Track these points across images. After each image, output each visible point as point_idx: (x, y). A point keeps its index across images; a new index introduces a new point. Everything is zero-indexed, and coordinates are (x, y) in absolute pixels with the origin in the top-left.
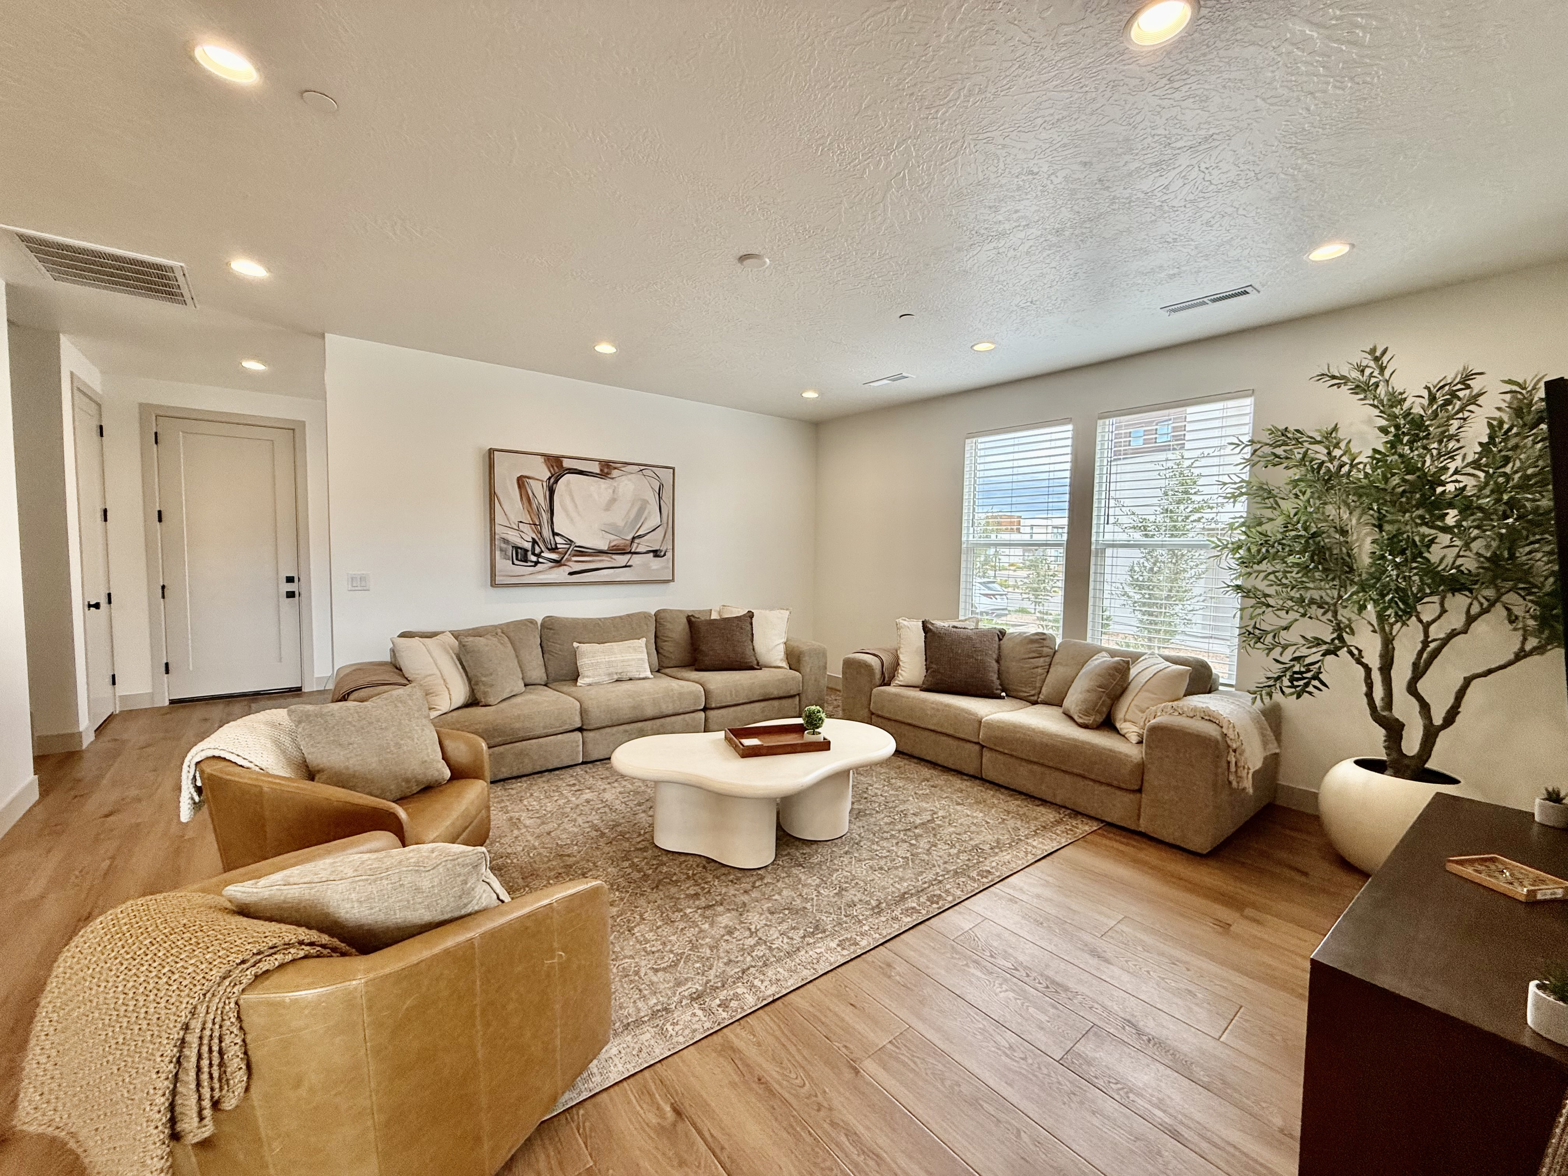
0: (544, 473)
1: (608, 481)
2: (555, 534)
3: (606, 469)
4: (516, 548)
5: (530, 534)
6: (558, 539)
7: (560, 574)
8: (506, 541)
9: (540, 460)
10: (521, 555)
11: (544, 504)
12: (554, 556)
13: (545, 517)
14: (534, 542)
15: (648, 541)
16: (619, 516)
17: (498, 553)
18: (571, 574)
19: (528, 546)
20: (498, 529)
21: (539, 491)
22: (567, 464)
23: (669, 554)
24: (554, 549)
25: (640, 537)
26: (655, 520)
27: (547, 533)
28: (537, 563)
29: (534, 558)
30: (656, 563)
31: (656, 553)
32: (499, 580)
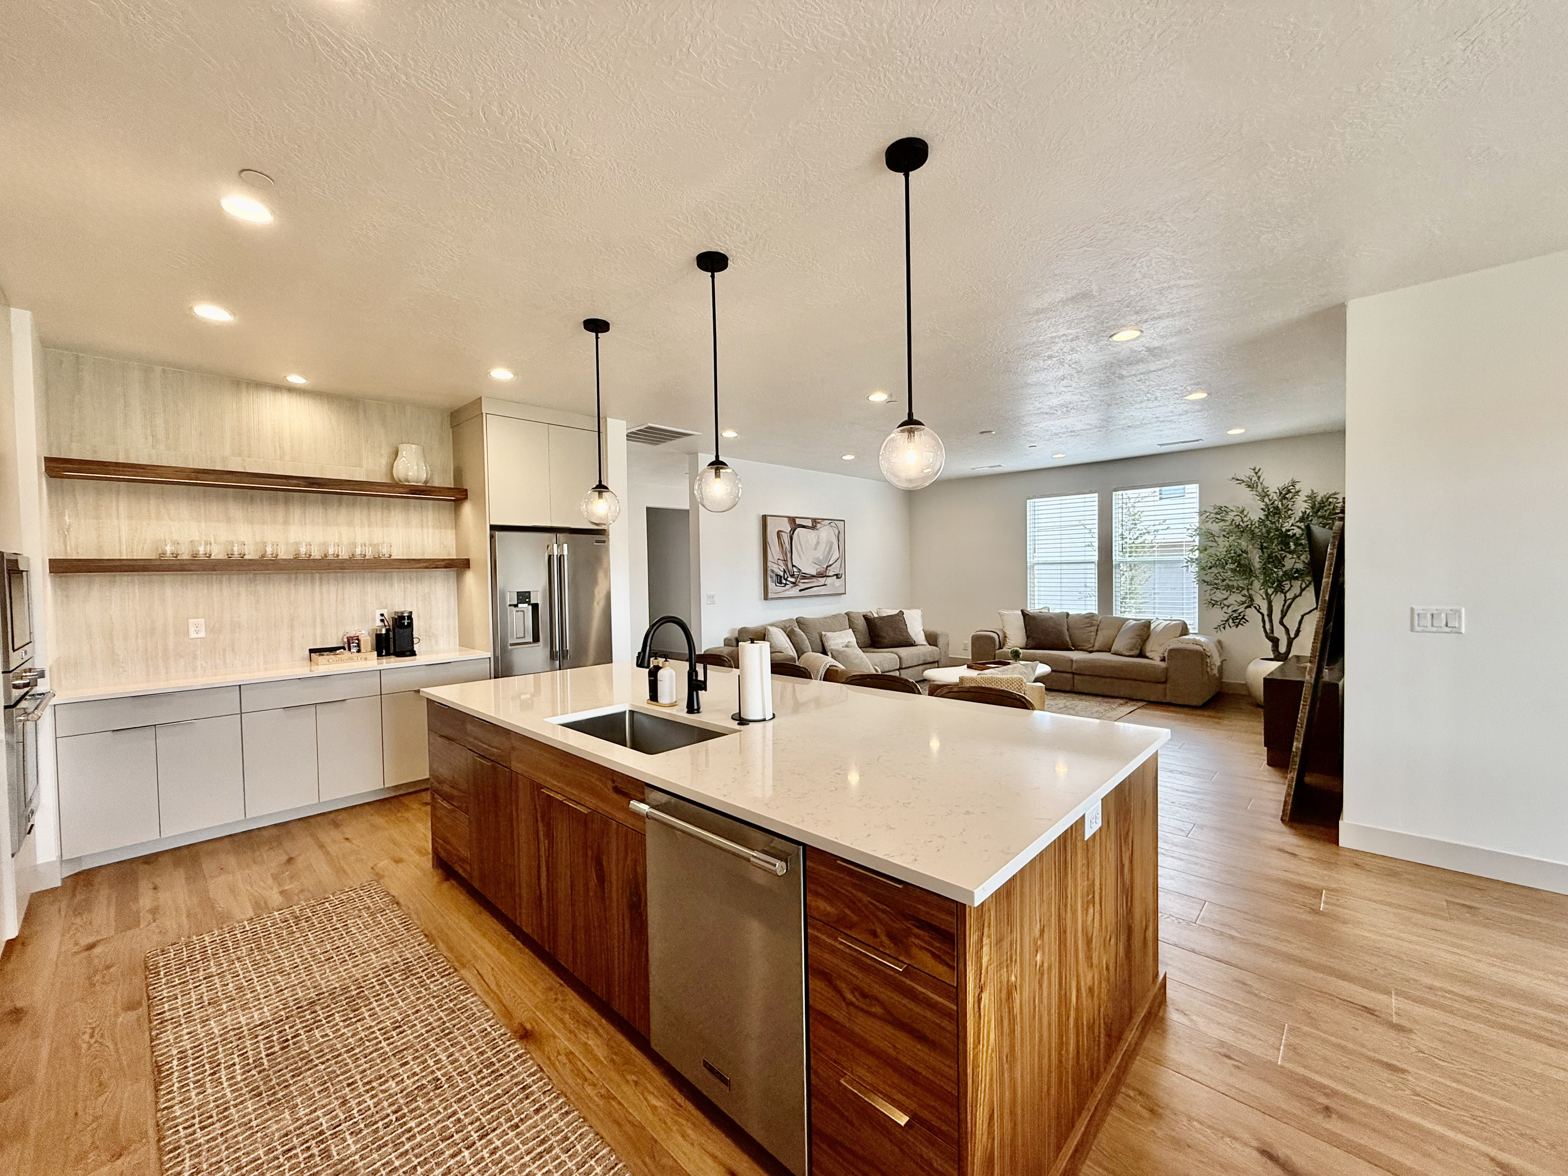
0: (788, 528)
1: (816, 531)
2: (793, 566)
3: (815, 524)
4: (777, 575)
5: (783, 567)
6: (795, 569)
7: (795, 591)
8: (773, 571)
9: (786, 519)
10: (779, 580)
11: (789, 548)
12: (793, 580)
13: (789, 555)
14: (785, 572)
15: (833, 568)
16: (820, 554)
17: (769, 579)
18: (800, 591)
19: (782, 574)
20: (769, 564)
21: (786, 538)
22: (798, 522)
23: (843, 576)
24: (792, 576)
25: (830, 566)
26: (836, 555)
27: (790, 565)
28: (786, 584)
29: (784, 581)
30: (838, 583)
31: (837, 576)
32: (770, 595)
